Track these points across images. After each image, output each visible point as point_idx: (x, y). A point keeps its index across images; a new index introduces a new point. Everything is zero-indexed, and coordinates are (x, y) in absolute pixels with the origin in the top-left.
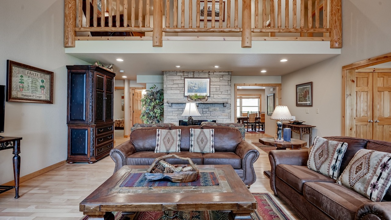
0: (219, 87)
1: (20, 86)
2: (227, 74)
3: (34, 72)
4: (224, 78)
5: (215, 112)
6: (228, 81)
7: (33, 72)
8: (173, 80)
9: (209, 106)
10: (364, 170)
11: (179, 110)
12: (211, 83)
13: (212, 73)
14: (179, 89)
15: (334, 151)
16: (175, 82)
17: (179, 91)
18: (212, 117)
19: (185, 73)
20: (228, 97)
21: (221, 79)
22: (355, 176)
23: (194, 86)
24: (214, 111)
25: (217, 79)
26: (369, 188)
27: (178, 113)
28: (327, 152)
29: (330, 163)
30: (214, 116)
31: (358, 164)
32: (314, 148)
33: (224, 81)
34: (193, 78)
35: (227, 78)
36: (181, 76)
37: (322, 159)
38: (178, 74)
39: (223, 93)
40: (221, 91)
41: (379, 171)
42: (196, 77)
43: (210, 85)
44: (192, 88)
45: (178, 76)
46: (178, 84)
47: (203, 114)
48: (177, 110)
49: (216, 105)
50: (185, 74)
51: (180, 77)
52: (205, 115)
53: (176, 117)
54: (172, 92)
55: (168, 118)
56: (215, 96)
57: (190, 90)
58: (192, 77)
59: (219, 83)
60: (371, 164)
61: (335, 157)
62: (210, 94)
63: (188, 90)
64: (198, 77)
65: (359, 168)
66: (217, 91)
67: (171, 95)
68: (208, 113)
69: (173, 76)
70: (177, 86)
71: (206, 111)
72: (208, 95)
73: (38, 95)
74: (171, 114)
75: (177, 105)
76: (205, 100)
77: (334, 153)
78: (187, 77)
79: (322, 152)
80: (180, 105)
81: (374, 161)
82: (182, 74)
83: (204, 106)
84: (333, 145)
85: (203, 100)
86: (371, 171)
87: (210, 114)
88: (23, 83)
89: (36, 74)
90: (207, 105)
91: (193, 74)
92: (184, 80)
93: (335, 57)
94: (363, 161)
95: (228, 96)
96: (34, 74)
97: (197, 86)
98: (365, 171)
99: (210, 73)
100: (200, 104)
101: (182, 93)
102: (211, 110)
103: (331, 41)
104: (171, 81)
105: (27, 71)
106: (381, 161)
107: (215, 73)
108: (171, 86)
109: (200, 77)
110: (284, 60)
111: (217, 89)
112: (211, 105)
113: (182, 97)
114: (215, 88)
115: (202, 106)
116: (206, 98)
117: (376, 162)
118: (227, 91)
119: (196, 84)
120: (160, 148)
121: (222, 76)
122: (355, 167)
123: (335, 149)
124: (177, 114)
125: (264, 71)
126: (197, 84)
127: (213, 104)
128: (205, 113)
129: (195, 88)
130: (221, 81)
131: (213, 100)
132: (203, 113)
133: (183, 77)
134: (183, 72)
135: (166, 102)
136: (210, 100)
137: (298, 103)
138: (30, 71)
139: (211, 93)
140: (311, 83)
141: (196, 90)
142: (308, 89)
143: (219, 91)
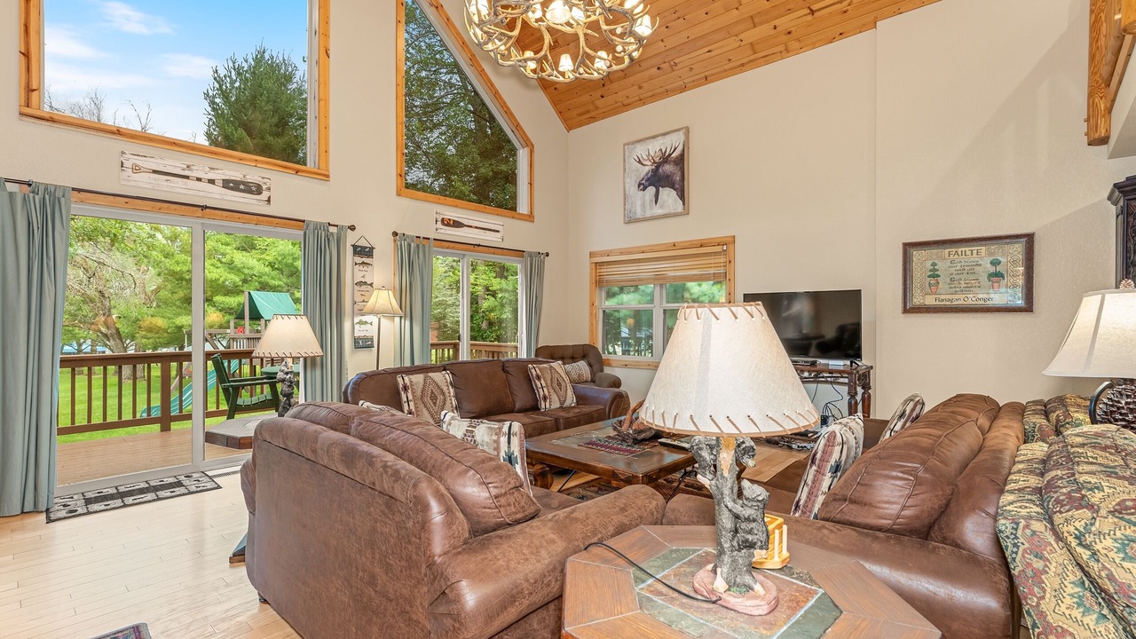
1: (930, 284)
3: (967, 249)
7: (963, 249)
73: (980, 296)
88: (938, 276)
89: (972, 251)
96: (969, 253)
105: (947, 251)
138: (954, 250)
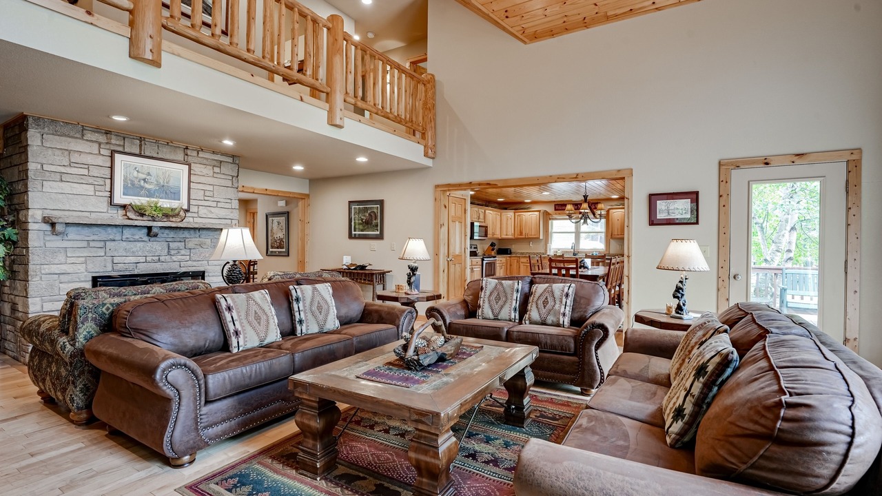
0: (211, 188)
2: (230, 160)
4: (224, 170)
5: (201, 249)
6: (233, 177)
8: (70, 151)
9: (186, 234)
10: (551, 303)
11: (92, 244)
12: (193, 178)
13: (195, 153)
14: (91, 180)
15: (513, 291)
16: (76, 157)
17: (92, 188)
18: (194, 263)
19: (113, 136)
20: (232, 215)
21: (217, 170)
22: (544, 311)
23: (144, 180)
24: (198, 247)
25: (208, 170)
26: (561, 317)
27: (86, 255)
28: (503, 294)
29: (511, 305)
30: (198, 259)
31: (543, 299)
32: (485, 292)
33: (223, 176)
34: (140, 155)
35: (229, 170)
36: (100, 144)
37: (501, 303)
38: (89, 136)
39: (219, 205)
40: (215, 199)
41: (564, 300)
42: (147, 154)
43: (190, 182)
44: (136, 182)
45: (87, 140)
46: (86, 166)
47: (169, 257)
48: (84, 244)
49: (204, 232)
50: (113, 141)
51: (96, 146)
52: (176, 259)
53: (82, 268)
54: (65, 187)
55: (47, 271)
56: (203, 211)
57: (130, 189)
58: (137, 152)
59: (211, 180)
60: (556, 296)
61: (515, 298)
62: (189, 204)
63: (125, 187)
64: (155, 155)
65: (545, 303)
66: (206, 198)
67: (60, 196)
68: (183, 252)
69: (70, 139)
70: (85, 172)
71: (178, 249)
72: (185, 207)
74: (61, 258)
75: (86, 231)
76: (179, 220)
77: (512, 294)
78: (121, 149)
79: (498, 294)
80: (95, 229)
81: (557, 293)
82: (102, 138)
83: (172, 234)
84: (510, 286)
85: (174, 219)
86: (558, 302)
87: (190, 255)
90: (182, 231)
91: (141, 146)
92: (112, 157)
93: (423, 169)
94: (547, 295)
95: (232, 212)
97: (153, 179)
98: (553, 304)
99: (189, 152)
100: (163, 230)
101: (101, 194)
102: (190, 245)
103: (425, 147)
104: (58, 152)
106: (563, 291)
107: (201, 154)
108: (63, 170)
109: (160, 156)
110: (362, 159)
111: (207, 194)
112: (192, 232)
113: (103, 205)
114: (203, 191)
115: (168, 234)
116: (182, 213)
117: (559, 293)
118: (229, 201)
119: (149, 174)
120: (245, 338)
121: (218, 164)
122: (540, 302)
123: (513, 289)
124: (83, 259)
125: (298, 168)
126: (153, 172)
127: (197, 231)
128: (175, 252)
129: (147, 186)
130: (215, 175)
131: (197, 220)
132: (169, 252)
133: (108, 146)
134: (107, 133)
135: (39, 218)
136: (190, 221)
137: (353, 233)
139: (192, 202)
140: (381, 203)
141: (149, 190)
142: (375, 211)
143: (212, 199)
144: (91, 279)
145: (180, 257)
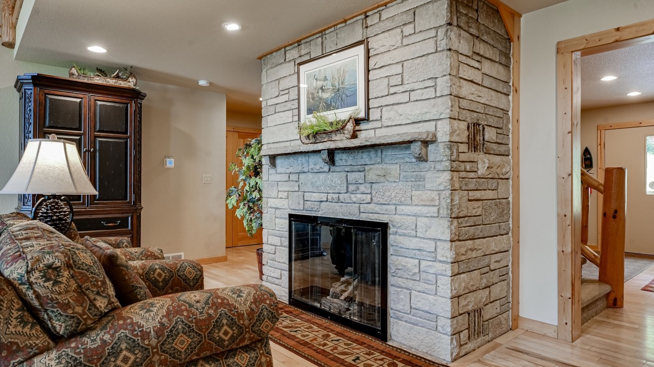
0: (399, 69)
4: (420, 25)
5: (386, 183)
6: (437, 31)
8: (279, 79)
12: (372, 62)
13: (376, 19)
14: (289, 106)
16: (283, 85)
17: (290, 112)
18: (377, 208)
19: (303, 46)
21: (409, 29)
23: (322, 88)
24: (382, 179)
25: (391, 39)
27: (288, 189)
30: (381, 201)
33: (418, 37)
36: (295, 61)
38: (289, 56)
39: (414, 96)
40: (406, 87)
43: (367, 69)
44: (316, 95)
45: (288, 61)
46: (287, 91)
49: (389, 153)
50: (302, 52)
51: (293, 64)
52: (354, 200)
54: (278, 119)
56: (387, 115)
57: (313, 105)
58: (320, 53)
59: (399, 54)
62: (368, 109)
63: (308, 105)
64: (334, 48)
66: (392, 90)
67: (275, 129)
68: (363, 188)
69: (278, 67)
70: (287, 97)
71: (357, 183)
72: (362, 114)
74: (275, 193)
76: (346, 136)
78: (305, 58)
82: (295, 53)
85: (338, 136)
87: (371, 194)
90: (360, 155)
91: (322, 43)
92: (298, 72)
95: (434, 105)
97: (328, 84)
99: (369, 22)
100: (340, 156)
101: (294, 119)
102: (371, 176)
104: (274, 85)
107: (385, 15)
108: (276, 101)
109: (338, 47)
111: (393, 81)
112: (373, 153)
114: (387, 80)
115: (346, 161)
116: (350, 126)
121: (409, 18)
126: (329, 74)
127: (380, 152)
128: (354, 187)
129: (324, 96)
130: (406, 41)
131: (379, 132)
134: (299, 44)
136: (367, 136)
139: (372, 103)
141: (326, 101)
143: (401, 89)
144: (287, 216)
145: (359, 196)
